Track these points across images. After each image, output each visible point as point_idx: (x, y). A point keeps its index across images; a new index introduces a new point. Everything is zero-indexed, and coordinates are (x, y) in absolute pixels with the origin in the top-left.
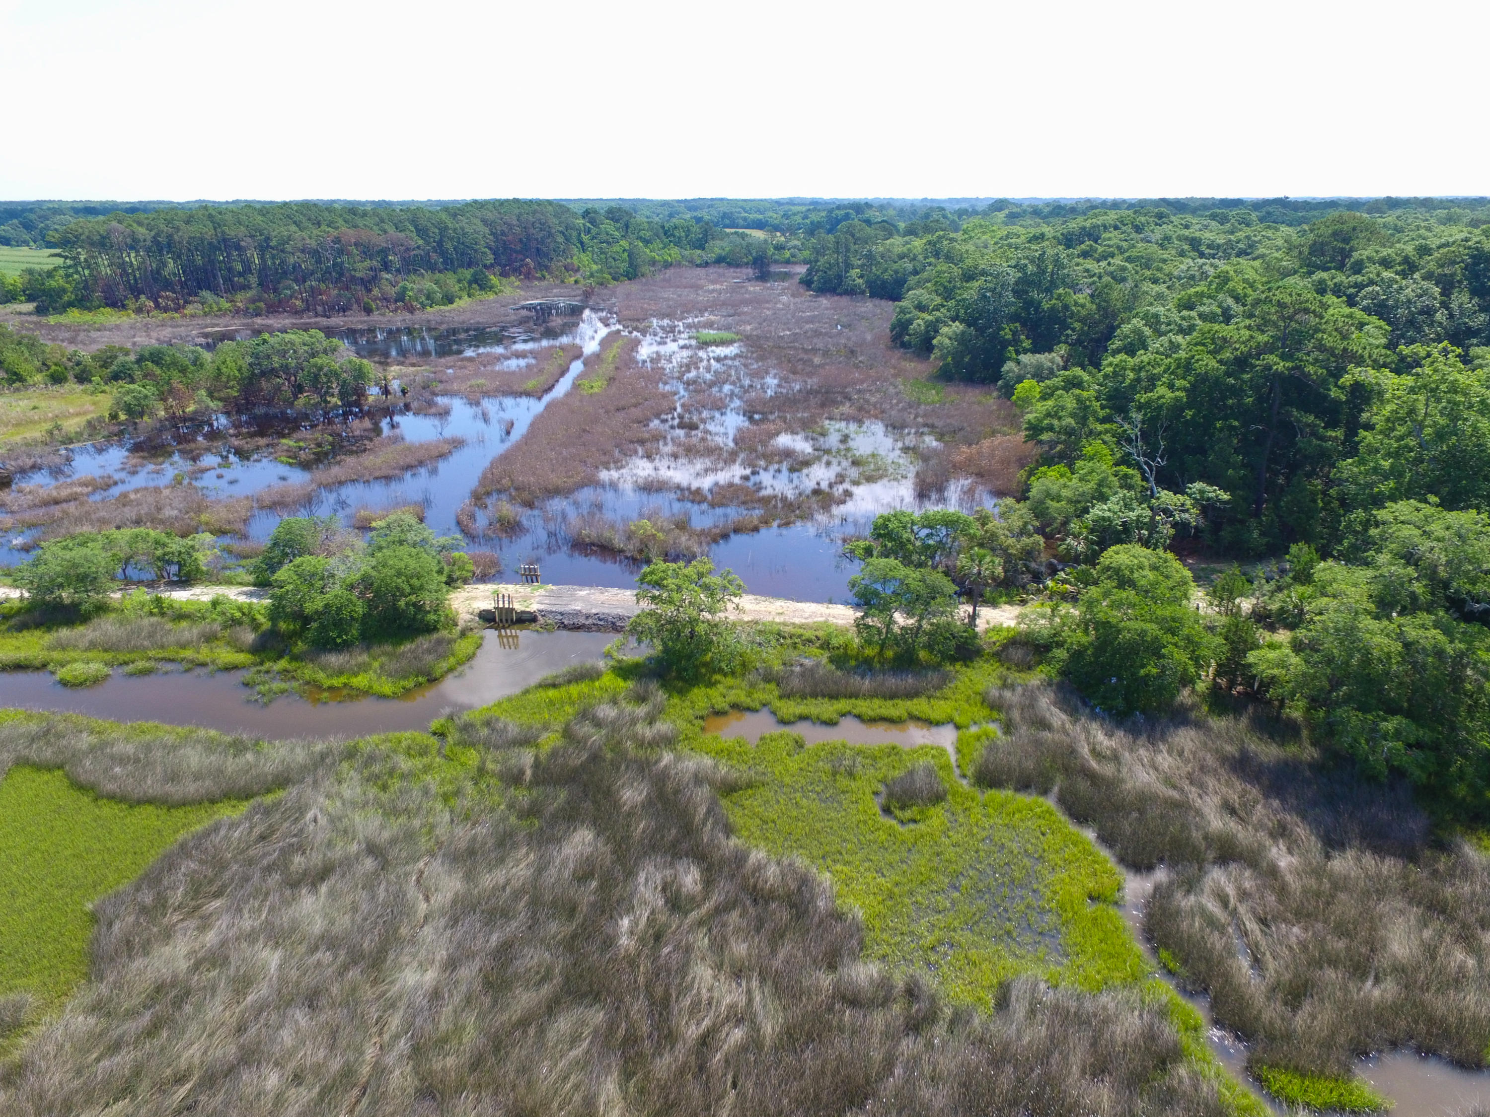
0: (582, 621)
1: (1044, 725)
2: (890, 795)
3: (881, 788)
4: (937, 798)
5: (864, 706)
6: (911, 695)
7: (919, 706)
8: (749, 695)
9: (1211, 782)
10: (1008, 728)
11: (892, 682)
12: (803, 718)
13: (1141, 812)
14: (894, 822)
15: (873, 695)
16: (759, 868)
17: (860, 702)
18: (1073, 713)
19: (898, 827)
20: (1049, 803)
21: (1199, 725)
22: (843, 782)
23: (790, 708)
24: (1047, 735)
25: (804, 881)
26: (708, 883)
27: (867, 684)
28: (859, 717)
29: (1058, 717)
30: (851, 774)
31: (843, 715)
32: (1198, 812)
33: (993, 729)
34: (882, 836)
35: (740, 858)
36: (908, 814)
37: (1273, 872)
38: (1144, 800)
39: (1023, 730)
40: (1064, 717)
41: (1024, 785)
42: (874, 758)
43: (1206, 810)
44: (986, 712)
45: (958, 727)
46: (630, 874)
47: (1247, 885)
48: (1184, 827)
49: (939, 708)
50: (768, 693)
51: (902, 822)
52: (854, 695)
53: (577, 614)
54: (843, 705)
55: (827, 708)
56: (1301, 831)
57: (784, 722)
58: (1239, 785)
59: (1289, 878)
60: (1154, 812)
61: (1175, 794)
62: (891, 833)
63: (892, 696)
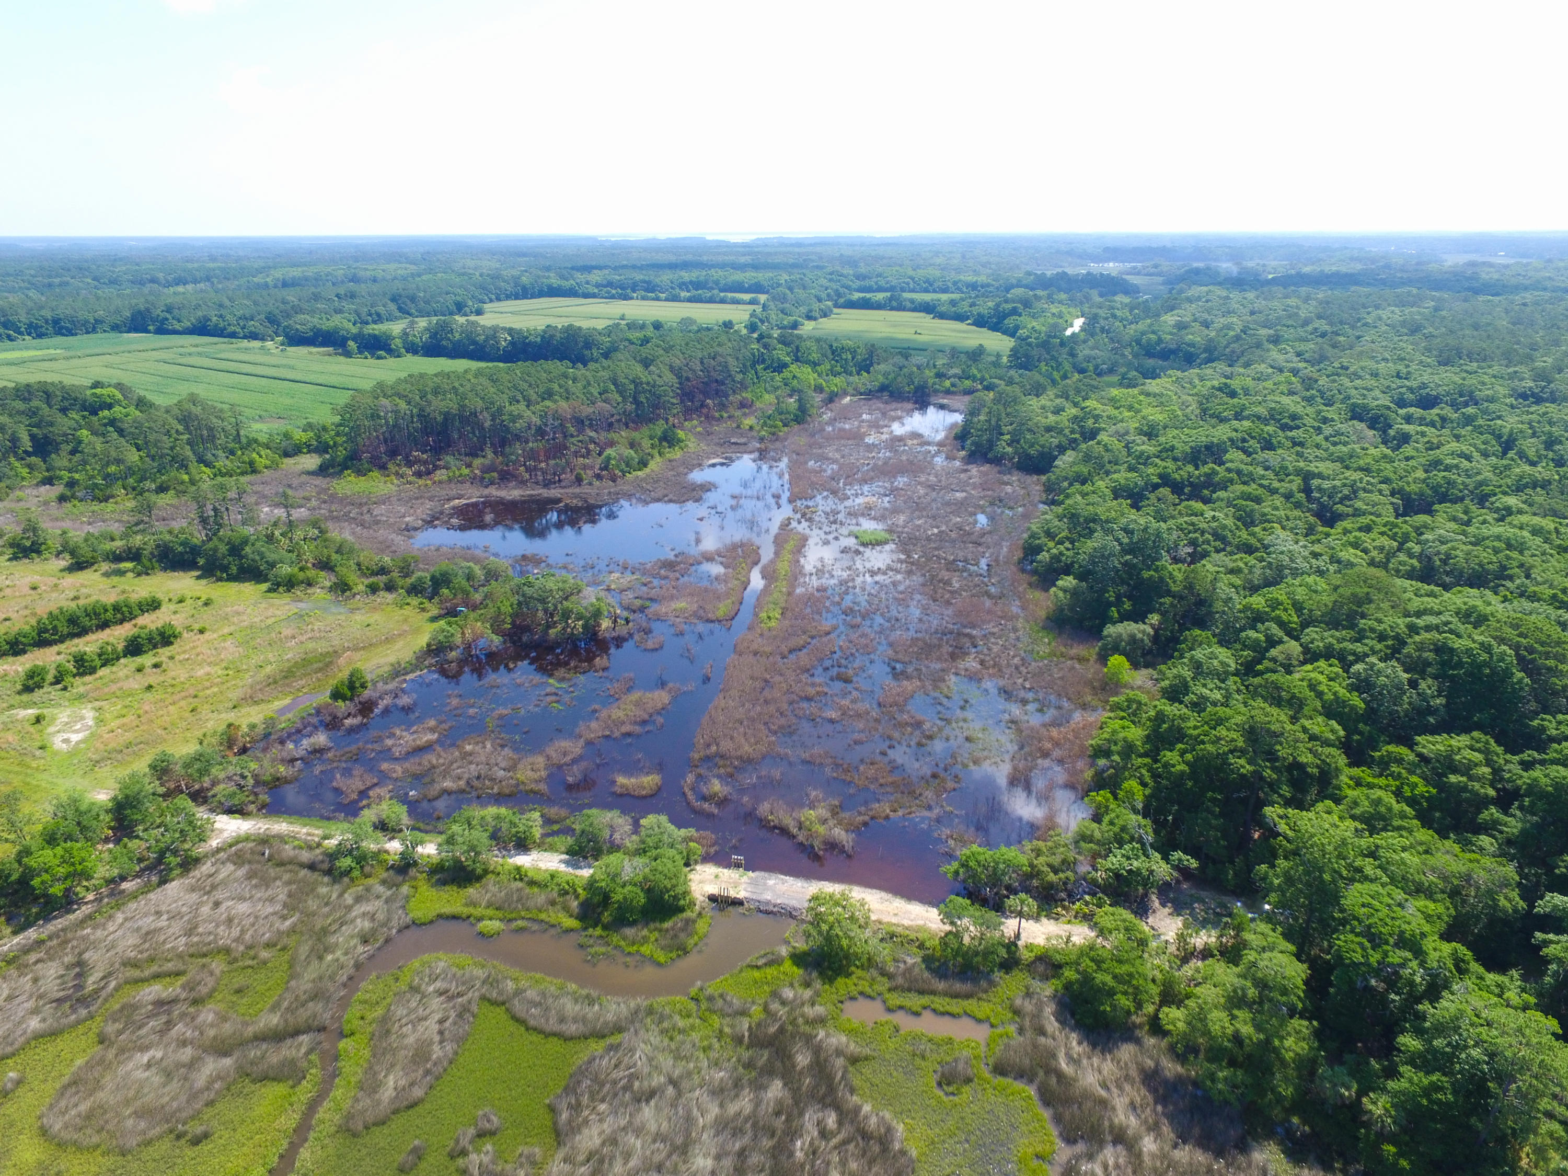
0: (771, 908)
1: (1042, 1032)
2: (943, 1074)
3: (939, 1068)
4: (968, 1080)
5: (940, 1003)
6: (968, 996)
7: (970, 1005)
8: (871, 986)
9: (1127, 1087)
10: (1021, 1031)
11: (958, 986)
12: (901, 1008)
13: (1080, 1104)
14: (941, 1094)
15: (946, 994)
16: (866, 1117)
17: (936, 999)
18: (1062, 1022)
19: (944, 1098)
20: (1031, 1091)
21: (1138, 1041)
22: (918, 1061)
23: (895, 999)
24: (1042, 1040)
25: (889, 1129)
26: (840, 1123)
27: (941, 986)
28: (934, 1011)
29: (1052, 1024)
30: (923, 1057)
31: (925, 1008)
32: (1114, 1109)
33: (1012, 1029)
34: (933, 1102)
35: (857, 1109)
36: (951, 1089)
37: (1139, 1155)
38: (1087, 1095)
39: (1029, 1034)
40: (1056, 1024)
41: (1021, 1075)
42: (938, 1045)
43: (1118, 1106)
44: (1010, 1015)
45: (992, 1026)
46: (801, 1114)
47: (1121, 1160)
48: (1101, 1118)
49: (983, 1009)
50: (882, 985)
51: (947, 1094)
52: (933, 993)
53: (768, 903)
54: (925, 1000)
55: (915, 1001)
56: (1166, 1129)
57: (889, 1010)
58: (1143, 1091)
59: (1146, 1159)
60: (1089, 1104)
61: (1103, 1093)
62: (940, 1102)
63: (956, 996)
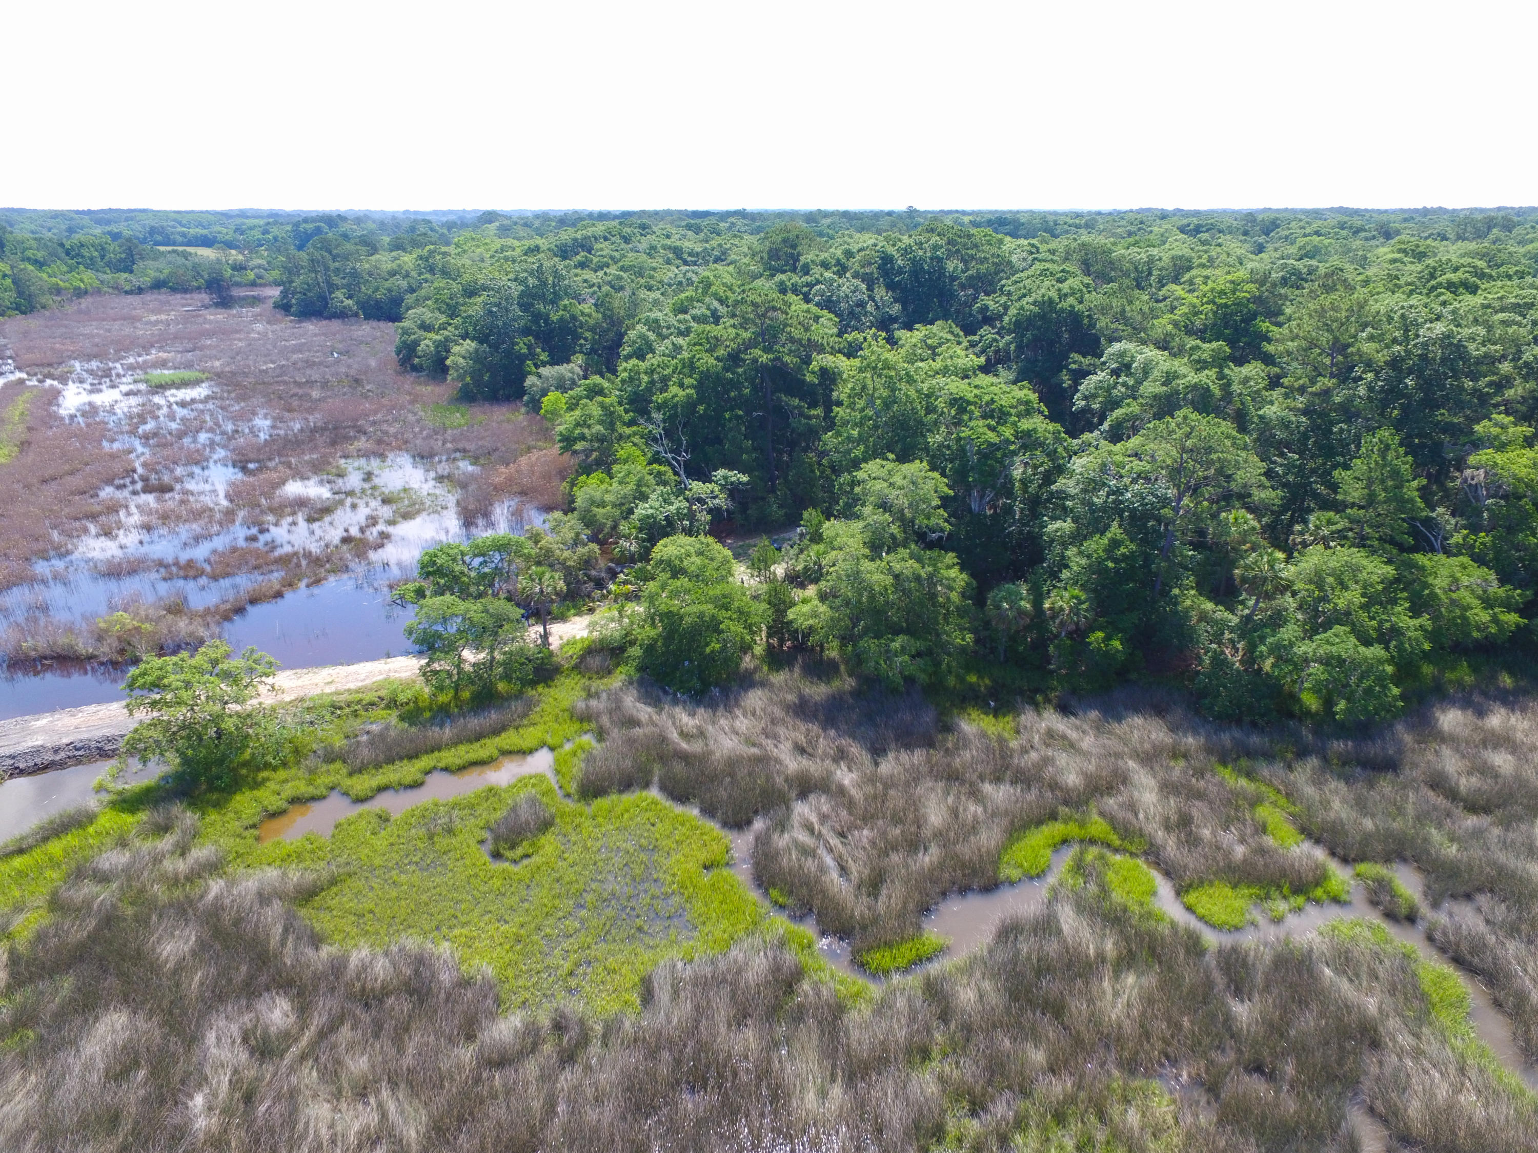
0: (49, 757)
1: (632, 722)
2: (497, 839)
3: (486, 835)
4: (546, 825)
5: (449, 757)
6: (498, 731)
7: (509, 739)
8: (310, 783)
9: (781, 731)
10: (601, 735)
11: (474, 723)
12: (382, 789)
13: (732, 775)
14: (507, 865)
15: (457, 742)
16: (364, 968)
17: (443, 754)
18: (656, 703)
19: (512, 868)
20: (654, 793)
21: (763, 684)
22: (443, 842)
23: (364, 783)
24: (638, 732)
25: (420, 961)
26: (303, 1010)
27: (448, 732)
28: (446, 769)
29: (644, 712)
30: (450, 831)
31: (428, 773)
32: (778, 761)
33: (588, 740)
34: (497, 883)
35: (338, 967)
36: (519, 851)
37: (842, 790)
38: (732, 763)
39: (615, 733)
40: (649, 709)
41: (627, 784)
42: (472, 807)
43: (783, 756)
44: (577, 726)
45: (552, 749)
47: (825, 808)
48: (769, 778)
49: (528, 736)
50: (336, 773)
51: (515, 862)
52: (436, 748)
53: (38, 751)
54: (425, 762)
55: (408, 770)
56: (855, 749)
57: (360, 800)
58: (803, 727)
59: (853, 792)
60: (741, 773)
61: (755, 751)
62: (506, 876)
63: (478, 737)
